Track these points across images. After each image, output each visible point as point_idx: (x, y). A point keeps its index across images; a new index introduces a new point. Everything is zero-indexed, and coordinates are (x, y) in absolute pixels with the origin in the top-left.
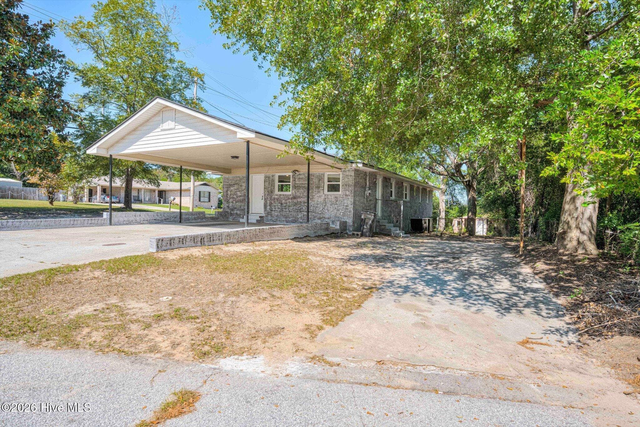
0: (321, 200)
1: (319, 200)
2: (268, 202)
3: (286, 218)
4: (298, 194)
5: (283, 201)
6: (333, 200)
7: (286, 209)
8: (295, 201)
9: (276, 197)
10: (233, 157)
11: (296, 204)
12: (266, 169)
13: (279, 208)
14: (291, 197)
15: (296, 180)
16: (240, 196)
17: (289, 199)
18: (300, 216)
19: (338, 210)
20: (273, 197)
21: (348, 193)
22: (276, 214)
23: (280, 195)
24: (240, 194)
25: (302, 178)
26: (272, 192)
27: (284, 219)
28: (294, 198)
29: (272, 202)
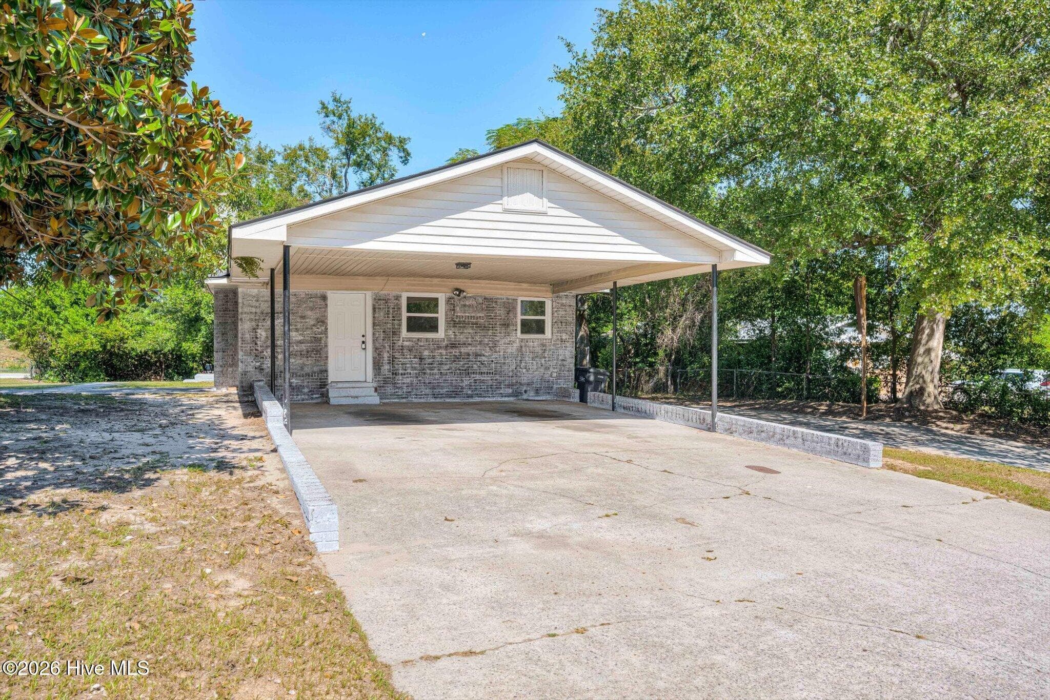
0: (512, 350)
1: (509, 351)
2: (386, 355)
3: (434, 388)
4: (462, 338)
5: (426, 353)
6: (538, 350)
7: (431, 369)
8: (455, 352)
9: (406, 343)
10: (459, 265)
11: (457, 359)
12: (380, 280)
13: (414, 368)
14: (444, 344)
15: (458, 309)
16: (301, 342)
17: (439, 348)
18: (466, 383)
19: (547, 368)
20: (400, 343)
21: (564, 336)
22: (408, 380)
23: (418, 339)
24: (301, 338)
25: (469, 306)
26: (396, 333)
27: (428, 391)
28: (453, 346)
29: (397, 355)
